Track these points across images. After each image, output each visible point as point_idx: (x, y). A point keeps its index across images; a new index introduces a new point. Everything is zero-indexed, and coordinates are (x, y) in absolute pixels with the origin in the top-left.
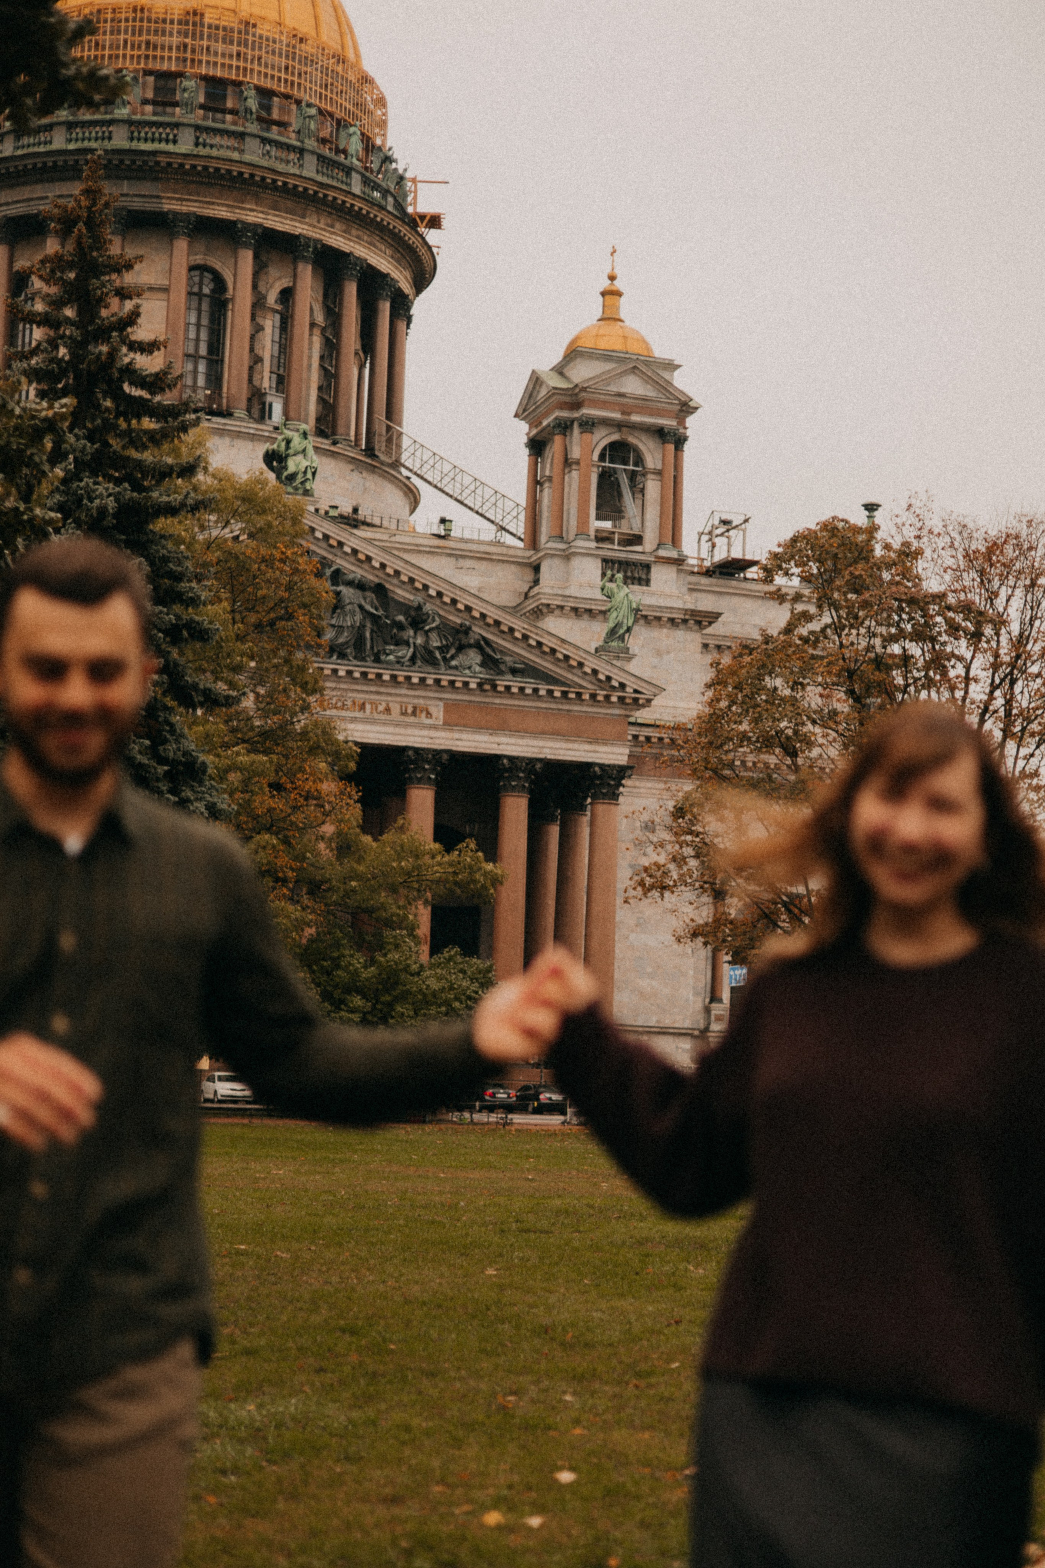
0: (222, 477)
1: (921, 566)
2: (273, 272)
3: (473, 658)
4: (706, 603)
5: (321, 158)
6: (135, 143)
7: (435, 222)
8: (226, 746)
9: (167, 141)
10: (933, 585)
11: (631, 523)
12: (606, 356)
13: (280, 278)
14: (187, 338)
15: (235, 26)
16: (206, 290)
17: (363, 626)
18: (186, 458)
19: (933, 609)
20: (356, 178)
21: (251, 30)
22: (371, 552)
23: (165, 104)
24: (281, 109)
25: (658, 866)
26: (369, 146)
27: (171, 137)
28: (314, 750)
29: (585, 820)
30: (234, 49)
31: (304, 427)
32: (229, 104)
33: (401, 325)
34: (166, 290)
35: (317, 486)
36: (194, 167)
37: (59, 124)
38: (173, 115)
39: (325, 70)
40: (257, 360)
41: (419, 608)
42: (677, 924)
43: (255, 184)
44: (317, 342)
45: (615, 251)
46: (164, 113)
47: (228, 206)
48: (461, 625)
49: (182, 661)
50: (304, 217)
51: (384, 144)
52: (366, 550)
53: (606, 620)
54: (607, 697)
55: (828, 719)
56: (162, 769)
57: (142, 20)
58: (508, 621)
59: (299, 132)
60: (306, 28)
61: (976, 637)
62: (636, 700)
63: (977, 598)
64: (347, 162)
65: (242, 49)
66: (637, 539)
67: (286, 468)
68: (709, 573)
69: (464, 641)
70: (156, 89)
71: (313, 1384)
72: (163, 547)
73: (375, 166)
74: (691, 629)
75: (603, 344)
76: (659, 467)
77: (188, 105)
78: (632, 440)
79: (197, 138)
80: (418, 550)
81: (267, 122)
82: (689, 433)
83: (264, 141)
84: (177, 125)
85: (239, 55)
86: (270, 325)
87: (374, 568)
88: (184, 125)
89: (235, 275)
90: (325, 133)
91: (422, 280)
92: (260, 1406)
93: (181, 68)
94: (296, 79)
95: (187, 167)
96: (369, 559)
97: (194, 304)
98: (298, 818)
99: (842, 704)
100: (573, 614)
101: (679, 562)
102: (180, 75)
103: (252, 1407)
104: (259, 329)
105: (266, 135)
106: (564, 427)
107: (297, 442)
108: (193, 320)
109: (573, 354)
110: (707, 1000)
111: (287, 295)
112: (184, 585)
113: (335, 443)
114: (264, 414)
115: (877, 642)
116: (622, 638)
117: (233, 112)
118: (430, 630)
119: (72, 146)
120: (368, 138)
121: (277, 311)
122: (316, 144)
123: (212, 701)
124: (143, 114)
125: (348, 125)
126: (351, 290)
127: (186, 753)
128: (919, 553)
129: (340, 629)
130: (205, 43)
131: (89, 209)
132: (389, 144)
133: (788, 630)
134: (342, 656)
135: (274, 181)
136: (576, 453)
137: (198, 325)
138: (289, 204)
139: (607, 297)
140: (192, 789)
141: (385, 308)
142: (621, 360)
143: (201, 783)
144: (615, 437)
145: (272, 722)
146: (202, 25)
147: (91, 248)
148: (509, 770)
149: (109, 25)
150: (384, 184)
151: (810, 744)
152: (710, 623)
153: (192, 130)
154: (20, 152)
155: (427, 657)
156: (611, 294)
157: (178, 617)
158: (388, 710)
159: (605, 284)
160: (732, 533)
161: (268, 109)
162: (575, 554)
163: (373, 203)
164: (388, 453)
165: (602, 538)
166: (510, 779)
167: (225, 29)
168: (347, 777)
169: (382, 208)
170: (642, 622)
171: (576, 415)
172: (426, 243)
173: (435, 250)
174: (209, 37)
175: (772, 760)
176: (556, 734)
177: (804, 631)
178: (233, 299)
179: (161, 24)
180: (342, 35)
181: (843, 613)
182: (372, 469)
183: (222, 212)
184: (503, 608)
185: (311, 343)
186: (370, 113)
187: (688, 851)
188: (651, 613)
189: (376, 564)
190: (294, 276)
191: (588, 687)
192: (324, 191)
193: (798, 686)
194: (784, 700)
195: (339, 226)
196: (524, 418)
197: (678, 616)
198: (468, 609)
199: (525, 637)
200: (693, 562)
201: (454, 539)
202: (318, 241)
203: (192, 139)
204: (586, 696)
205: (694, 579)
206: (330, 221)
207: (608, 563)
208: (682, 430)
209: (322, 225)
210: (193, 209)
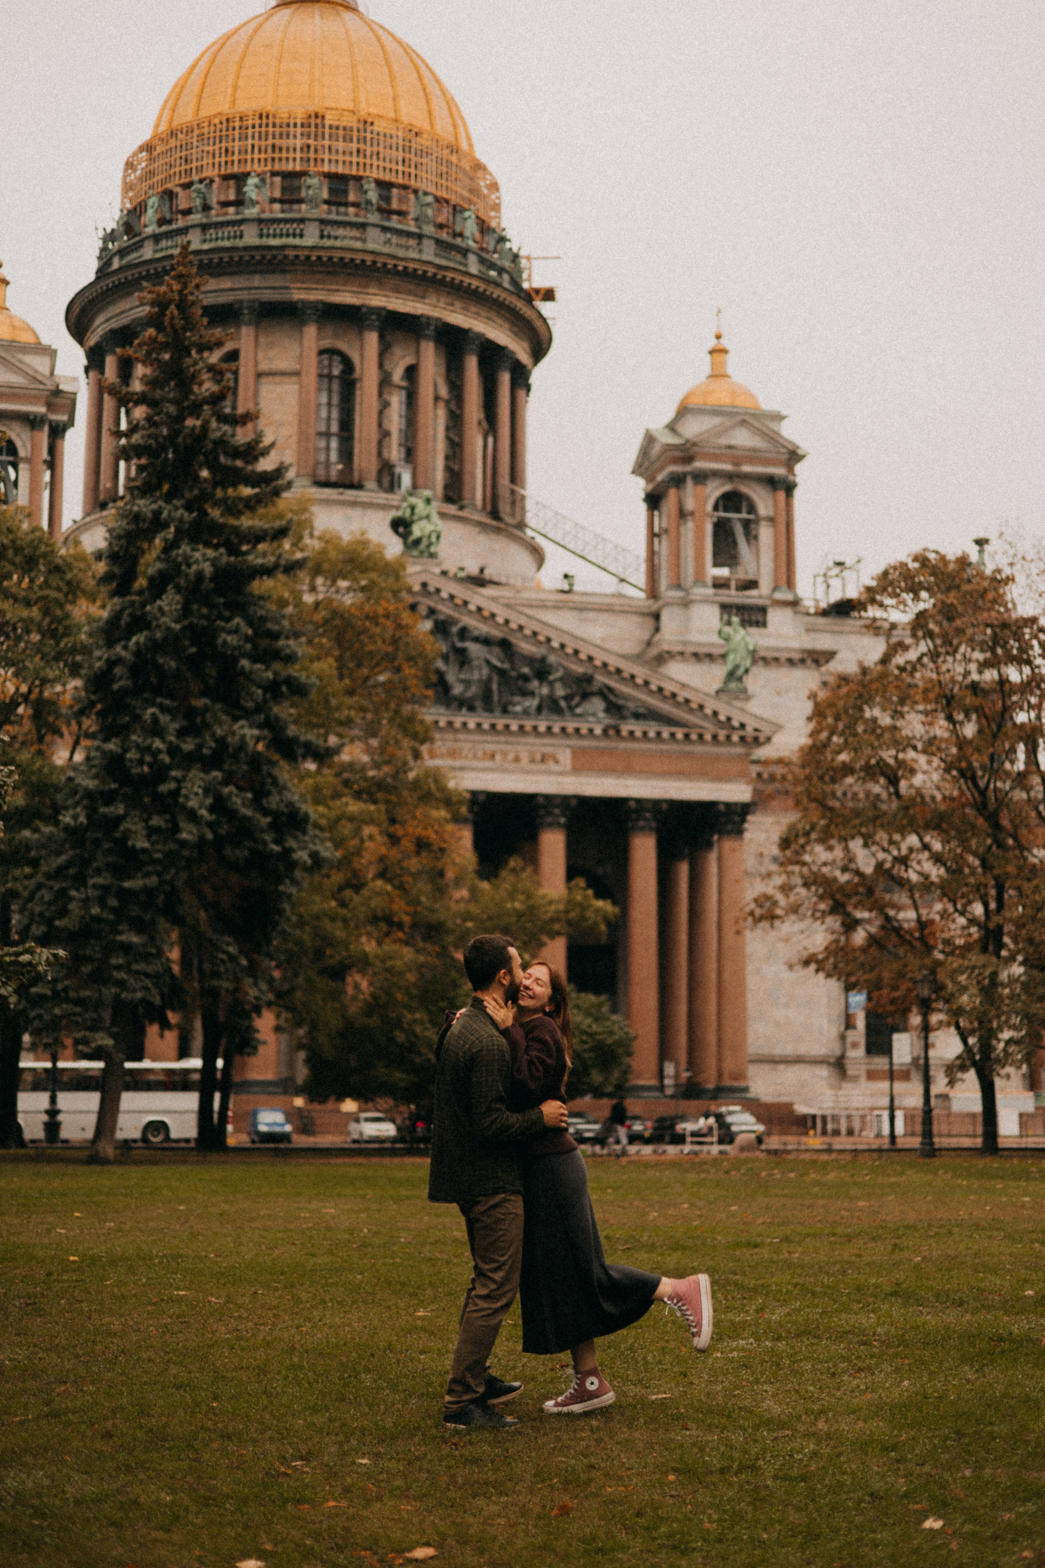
2: (398, 351)
3: (597, 705)
4: (823, 642)
5: (439, 242)
6: (264, 239)
7: (549, 295)
8: (336, 796)
9: (294, 236)
11: (745, 570)
12: (716, 412)
13: (404, 356)
14: (318, 417)
15: (355, 125)
16: (336, 372)
17: (489, 680)
19: (1027, 632)
20: (472, 259)
21: (369, 128)
22: (495, 608)
23: (291, 202)
24: (400, 200)
25: (767, 897)
26: (484, 228)
27: (298, 231)
28: (426, 797)
29: (713, 856)
30: (354, 146)
32: (352, 197)
33: (521, 393)
34: (297, 374)
35: (443, 549)
36: (319, 258)
37: (193, 226)
38: (299, 211)
39: (440, 161)
40: (385, 434)
41: (543, 660)
42: (791, 952)
43: (378, 270)
44: (442, 413)
45: (719, 311)
46: (291, 211)
48: (585, 674)
49: (284, 715)
50: (424, 297)
51: (498, 226)
52: (490, 607)
53: (725, 663)
54: (728, 738)
55: (931, 746)
56: (266, 821)
57: (267, 125)
58: (629, 668)
59: (416, 220)
60: (421, 123)
62: (756, 739)
64: (463, 245)
65: (362, 146)
66: (752, 584)
67: (410, 533)
68: (824, 613)
69: (589, 690)
70: (284, 189)
72: (261, 607)
73: (491, 247)
74: (808, 668)
75: (712, 400)
76: (771, 513)
77: (313, 202)
78: (744, 489)
79: (322, 231)
80: (543, 606)
81: (387, 212)
82: (798, 480)
83: (385, 229)
84: (302, 221)
85: (358, 151)
86: (397, 401)
87: (497, 624)
88: (310, 220)
89: (362, 356)
90: (441, 219)
91: (539, 349)
93: (305, 168)
94: (412, 170)
95: (313, 258)
96: (493, 616)
97: (325, 386)
99: (941, 728)
100: (693, 659)
101: (795, 604)
102: (304, 174)
104: (385, 405)
105: (387, 224)
106: (678, 481)
107: (421, 508)
108: (324, 399)
109: (683, 411)
110: (843, 1027)
111: (411, 372)
113: (461, 508)
114: (392, 484)
115: (973, 667)
116: (740, 679)
117: (356, 205)
118: (556, 680)
119: (206, 246)
120: (483, 222)
121: (401, 388)
122: (433, 229)
124: (271, 211)
125: (464, 210)
126: (472, 364)
128: (1010, 579)
129: (467, 683)
130: (326, 143)
131: (180, 292)
132: (502, 227)
133: (885, 660)
134: (471, 709)
135: (396, 266)
136: (690, 504)
137: (329, 405)
138: (410, 286)
139: (716, 355)
140: (296, 838)
141: (505, 379)
142: (731, 414)
143: (304, 832)
144: (728, 487)
145: (387, 771)
146: (323, 126)
147: (185, 329)
148: (636, 811)
149: (237, 132)
150: (499, 263)
151: (911, 771)
152: (827, 661)
153: (317, 224)
154: (158, 255)
155: (551, 706)
156: (718, 352)
157: (277, 674)
158: (517, 759)
159: (712, 343)
160: (846, 573)
161: (387, 199)
162: (692, 602)
163: (489, 281)
164: (513, 515)
165: (720, 584)
166: (637, 820)
167: (345, 129)
169: (498, 285)
170: (761, 663)
171: (688, 468)
172: (540, 316)
173: (550, 322)
174: (330, 137)
175: (876, 789)
176: (680, 774)
177: (900, 659)
178: (360, 380)
179: (285, 128)
180: (455, 126)
181: (939, 641)
182: (498, 531)
183: (349, 299)
184: (624, 657)
185: (435, 415)
186: (485, 197)
187: (797, 880)
188: (769, 655)
189: (500, 620)
190: (418, 353)
191: (709, 728)
192: (442, 273)
193: (897, 714)
194: (884, 729)
195: (458, 304)
196: (641, 475)
197: (796, 656)
198: (590, 659)
199: (647, 683)
200: (809, 604)
201: (577, 594)
202: (439, 319)
203: (317, 232)
204: (708, 737)
205: (810, 619)
206: (449, 300)
207: (725, 608)
208: (791, 478)
209: (442, 304)
210: (320, 297)
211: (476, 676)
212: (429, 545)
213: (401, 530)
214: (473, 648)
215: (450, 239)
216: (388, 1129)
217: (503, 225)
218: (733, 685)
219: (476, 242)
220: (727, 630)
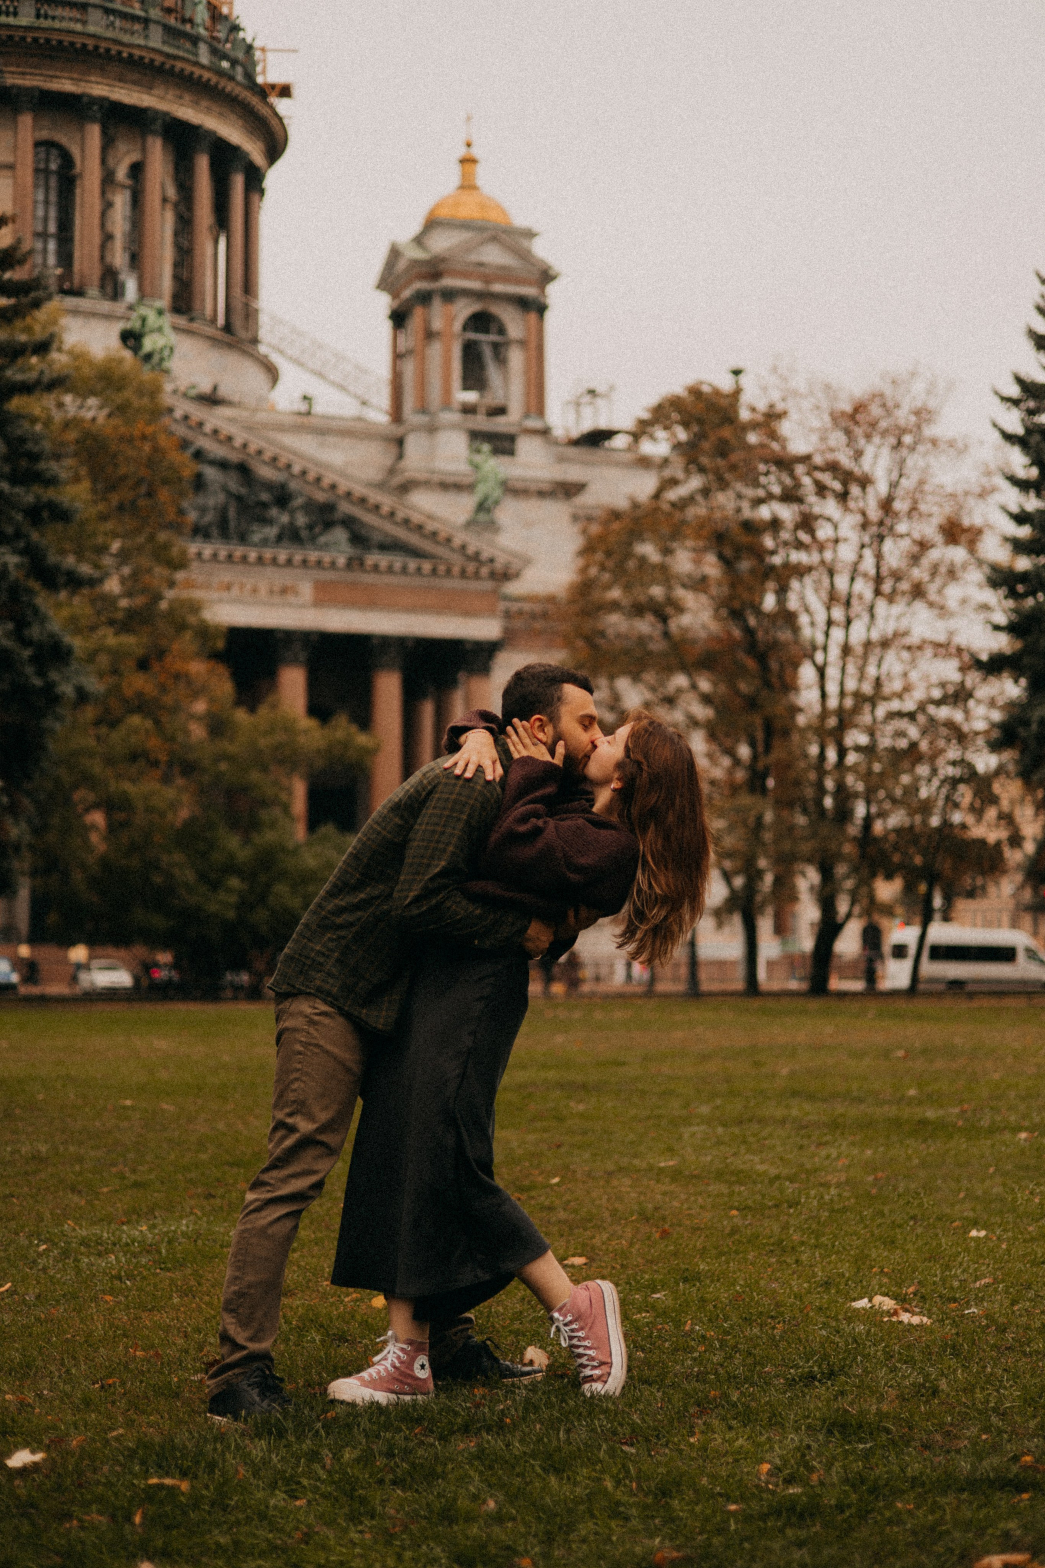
0: (78, 356)
1: (785, 428)
2: (122, 146)
3: (340, 535)
4: (573, 473)
5: (167, 29)
7: (285, 91)
8: (93, 627)
9: (7, 14)
10: (798, 445)
11: (495, 397)
12: (465, 225)
13: (128, 152)
14: (34, 217)
16: (53, 166)
17: (226, 506)
18: (39, 335)
19: (800, 469)
20: (203, 49)
22: (233, 430)
26: (216, 15)
27: (11, 9)
28: (180, 630)
29: (459, 696)
31: (159, 304)
33: (255, 197)
34: (11, 167)
35: (175, 364)
36: (35, 40)
40: (108, 237)
41: (283, 486)
43: (100, 56)
44: (169, 216)
45: (469, 118)
47: (72, 79)
48: (327, 502)
49: (44, 542)
50: (151, 88)
51: (231, 13)
52: (227, 429)
53: (474, 493)
54: (476, 572)
55: (699, 584)
56: (27, 653)
58: (375, 497)
59: (142, 2)
61: (843, 497)
62: (505, 574)
63: (845, 460)
64: (193, 32)
66: (501, 411)
67: (142, 346)
68: (575, 443)
69: (331, 519)
71: (202, 1208)
72: (19, 427)
73: (222, 35)
74: (558, 500)
75: (461, 213)
76: (521, 336)
78: (493, 310)
79: (38, 10)
80: (281, 428)
82: (549, 301)
83: (107, 11)
86: (121, 201)
87: (234, 447)
89: (83, 150)
90: (169, 3)
91: (274, 150)
92: (153, 1227)
95: (29, 40)
96: (230, 438)
97: (42, 182)
98: (168, 700)
99: (711, 567)
100: (441, 489)
101: (545, 432)
103: (144, 1228)
104: (108, 206)
105: (109, 5)
106: (424, 298)
107: (152, 319)
108: (41, 197)
109: (432, 224)
111: (136, 170)
112: (42, 465)
113: (192, 320)
114: (115, 292)
115: (744, 504)
116: (489, 511)
118: (297, 508)
120: (215, 7)
121: (125, 187)
122: (160, 14)
123: (75, 582)
126: (202, 164)
127: (52, 636)
128: (783, 414)
129: (203, 510)
132: (235, 14)
133: (657, 496)
134: (206, 536)
135: (120, 53)
136: (437, 324)
137: (47, 202)
138: (136, 76)
139: (467, 166)
140: (58, 671)
141: (238, 182)
142: (481, 229)
143: (68, 664)
144: (476, 307)
145: (140, 601)
148: (380, 647)
150: (232, 54)
151: (680, 609)
152: (576, 493)
153: (32, 2)
155: (291, 535)
156: (468, 161)
157: (38, 497)
158: (255, 590)
159: (461, 152)
160: (600, 402)
162: (438, 427)
163: (221, 73)
164: (245, 329)
165: (468, 410)
166: (381, 656)
168: (216, 656)
169: (232, 78)
170: (511, 494)
171: (435, 285)
172: (276, 114)
173: (286, 122)
175: (645, 626)
176: (427, 610)
177: (673, 495)
178: (81, 175)
181: (710, 477)
182: (230, 346)
183: (67, 86)
184: (366, 484)
185: (163, 218)
188: (519, 485)
189: (238, 443)
190: (144, 150)
191: (457, 561)
192: (172, 62)
193: (667, 551)
194: (654, 567)
195: (187, 97)
196: (384, 289)
197: (545, 487)
198: (333, 487)
199: (392, 514)
200: (558, 432)
201: (316, 416)
202: (166, 114)
203: (33, 12)
204: (456, 570)
205: (560, 449)
206: (178, 92)
207: (475, 436)
208: (542, 299)
209: (169, 96)
210: (35, 83)
211: (211, 502)
212: (162, 360)
213: (131, 342)
214: (211, 473)
215: (179, 26)
216: (122, 978)
217: (235, 13)
218: (482, 517)
219: (206, 29)
220: (478, 458)
